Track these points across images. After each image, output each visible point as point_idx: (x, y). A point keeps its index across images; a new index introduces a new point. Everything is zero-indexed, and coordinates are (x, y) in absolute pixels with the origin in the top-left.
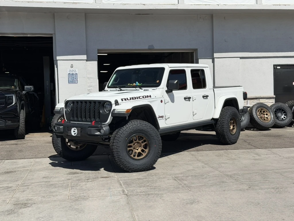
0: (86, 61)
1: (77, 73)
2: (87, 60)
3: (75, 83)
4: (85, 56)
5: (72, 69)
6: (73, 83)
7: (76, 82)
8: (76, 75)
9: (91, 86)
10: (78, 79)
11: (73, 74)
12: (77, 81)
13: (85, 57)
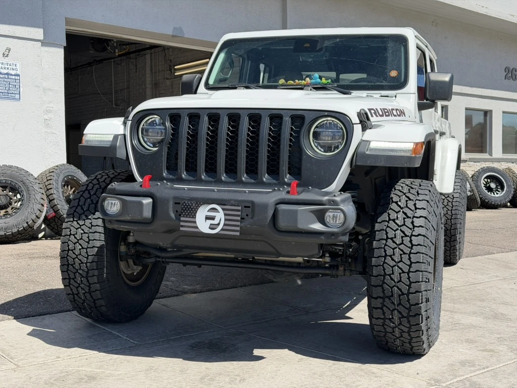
0: (40, 43)
1: (18, 72)
2: (44, 43)
3: (14, 99)
4: (41, 31)
5: (5, 60)
6: (8, 98)
7: (17, 96)
8: (17, 78)
9: (50, 112)
10: (21, 88)
11: (7, 74)
12: (20, 94)
13: (38, 33)
